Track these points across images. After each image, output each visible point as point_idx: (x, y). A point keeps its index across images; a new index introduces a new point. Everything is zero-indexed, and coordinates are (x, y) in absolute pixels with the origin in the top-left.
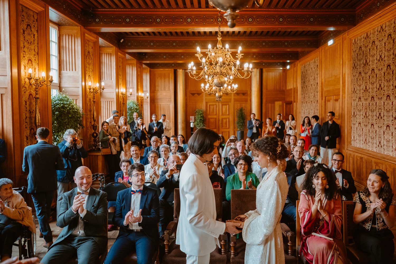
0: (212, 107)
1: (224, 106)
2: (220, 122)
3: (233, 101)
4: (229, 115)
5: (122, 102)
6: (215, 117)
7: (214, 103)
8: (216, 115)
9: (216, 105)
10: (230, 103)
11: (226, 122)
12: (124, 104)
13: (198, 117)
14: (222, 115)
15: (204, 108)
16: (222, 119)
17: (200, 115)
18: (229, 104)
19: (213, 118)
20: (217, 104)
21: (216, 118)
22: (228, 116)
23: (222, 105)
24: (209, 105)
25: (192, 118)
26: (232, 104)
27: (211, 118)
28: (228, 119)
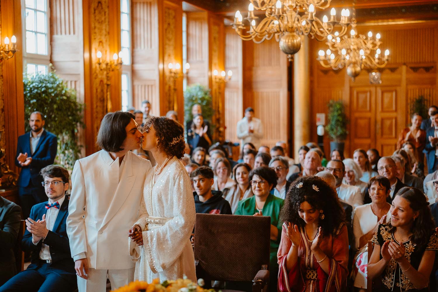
0: (362, 96)
1: (386, 95)
2: (379, 126)
3: (404, 83)
4: (396, 110)
5: (172, 87)
6: (368, 115)
7: (367, 89)
8: (370, 110)
9: (370, 92)
10: (398, 89)
11: (391, 125)
12: (178, 90)
13: (334, 115)
14: (383, 111)
15: (346, 98)
16: (383, 120)
17: (337, 111)
18: (396, 91)
19: (365, 118)
20: (373, 89)
21: (370, 119)
22: (394, 115)
23: (383, 93)
24: (358, 93)
25: (321, 117)
26: (402, 90)
27: (361, 118)
28: (394, 121)
